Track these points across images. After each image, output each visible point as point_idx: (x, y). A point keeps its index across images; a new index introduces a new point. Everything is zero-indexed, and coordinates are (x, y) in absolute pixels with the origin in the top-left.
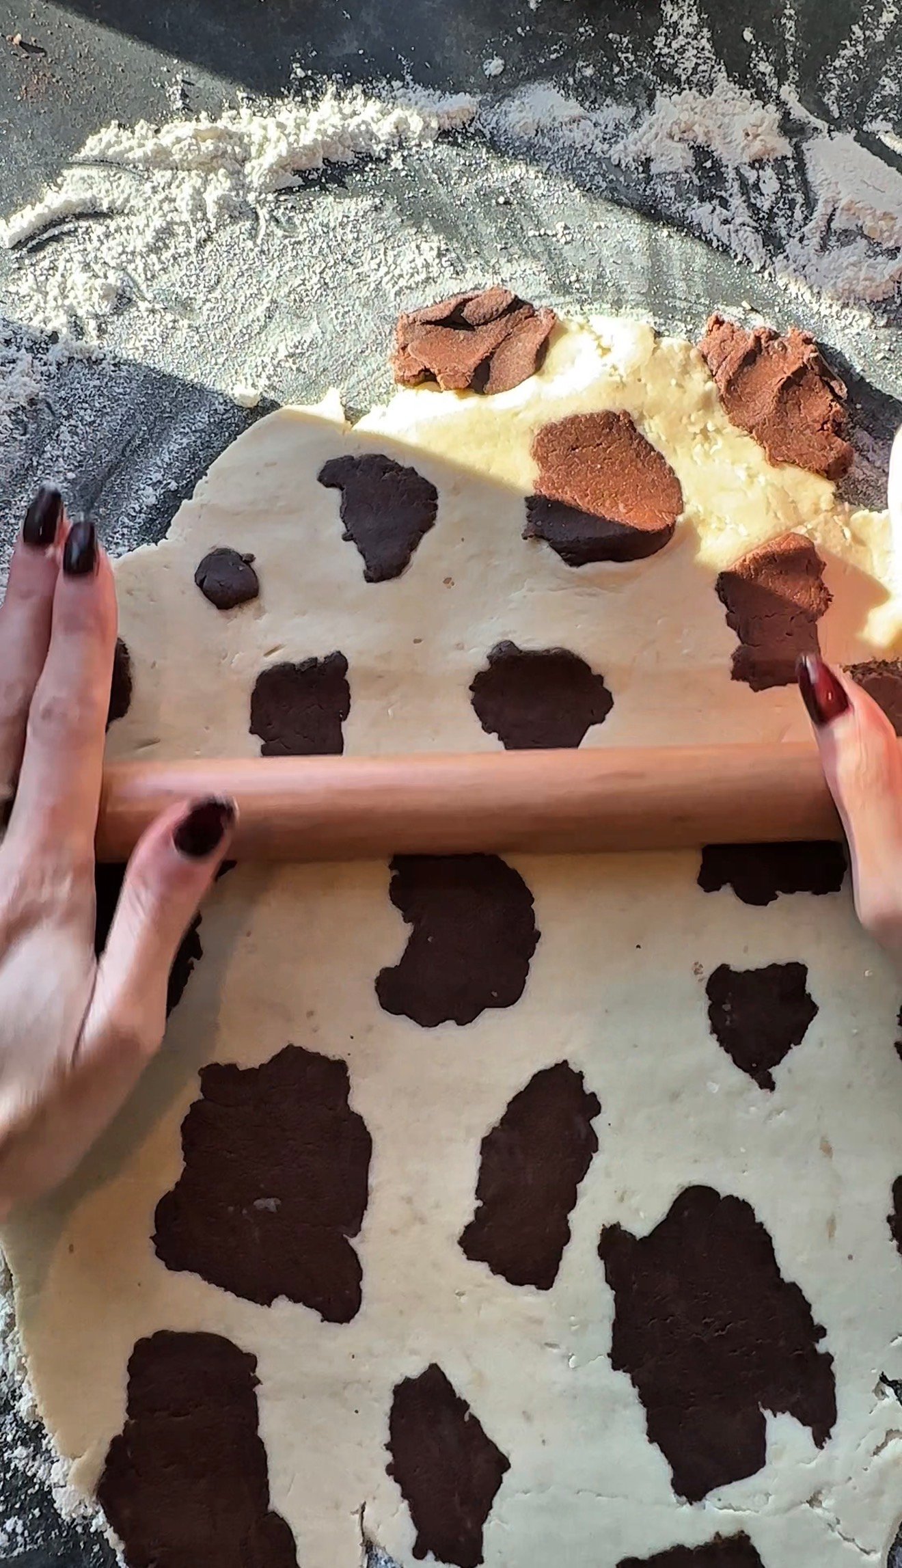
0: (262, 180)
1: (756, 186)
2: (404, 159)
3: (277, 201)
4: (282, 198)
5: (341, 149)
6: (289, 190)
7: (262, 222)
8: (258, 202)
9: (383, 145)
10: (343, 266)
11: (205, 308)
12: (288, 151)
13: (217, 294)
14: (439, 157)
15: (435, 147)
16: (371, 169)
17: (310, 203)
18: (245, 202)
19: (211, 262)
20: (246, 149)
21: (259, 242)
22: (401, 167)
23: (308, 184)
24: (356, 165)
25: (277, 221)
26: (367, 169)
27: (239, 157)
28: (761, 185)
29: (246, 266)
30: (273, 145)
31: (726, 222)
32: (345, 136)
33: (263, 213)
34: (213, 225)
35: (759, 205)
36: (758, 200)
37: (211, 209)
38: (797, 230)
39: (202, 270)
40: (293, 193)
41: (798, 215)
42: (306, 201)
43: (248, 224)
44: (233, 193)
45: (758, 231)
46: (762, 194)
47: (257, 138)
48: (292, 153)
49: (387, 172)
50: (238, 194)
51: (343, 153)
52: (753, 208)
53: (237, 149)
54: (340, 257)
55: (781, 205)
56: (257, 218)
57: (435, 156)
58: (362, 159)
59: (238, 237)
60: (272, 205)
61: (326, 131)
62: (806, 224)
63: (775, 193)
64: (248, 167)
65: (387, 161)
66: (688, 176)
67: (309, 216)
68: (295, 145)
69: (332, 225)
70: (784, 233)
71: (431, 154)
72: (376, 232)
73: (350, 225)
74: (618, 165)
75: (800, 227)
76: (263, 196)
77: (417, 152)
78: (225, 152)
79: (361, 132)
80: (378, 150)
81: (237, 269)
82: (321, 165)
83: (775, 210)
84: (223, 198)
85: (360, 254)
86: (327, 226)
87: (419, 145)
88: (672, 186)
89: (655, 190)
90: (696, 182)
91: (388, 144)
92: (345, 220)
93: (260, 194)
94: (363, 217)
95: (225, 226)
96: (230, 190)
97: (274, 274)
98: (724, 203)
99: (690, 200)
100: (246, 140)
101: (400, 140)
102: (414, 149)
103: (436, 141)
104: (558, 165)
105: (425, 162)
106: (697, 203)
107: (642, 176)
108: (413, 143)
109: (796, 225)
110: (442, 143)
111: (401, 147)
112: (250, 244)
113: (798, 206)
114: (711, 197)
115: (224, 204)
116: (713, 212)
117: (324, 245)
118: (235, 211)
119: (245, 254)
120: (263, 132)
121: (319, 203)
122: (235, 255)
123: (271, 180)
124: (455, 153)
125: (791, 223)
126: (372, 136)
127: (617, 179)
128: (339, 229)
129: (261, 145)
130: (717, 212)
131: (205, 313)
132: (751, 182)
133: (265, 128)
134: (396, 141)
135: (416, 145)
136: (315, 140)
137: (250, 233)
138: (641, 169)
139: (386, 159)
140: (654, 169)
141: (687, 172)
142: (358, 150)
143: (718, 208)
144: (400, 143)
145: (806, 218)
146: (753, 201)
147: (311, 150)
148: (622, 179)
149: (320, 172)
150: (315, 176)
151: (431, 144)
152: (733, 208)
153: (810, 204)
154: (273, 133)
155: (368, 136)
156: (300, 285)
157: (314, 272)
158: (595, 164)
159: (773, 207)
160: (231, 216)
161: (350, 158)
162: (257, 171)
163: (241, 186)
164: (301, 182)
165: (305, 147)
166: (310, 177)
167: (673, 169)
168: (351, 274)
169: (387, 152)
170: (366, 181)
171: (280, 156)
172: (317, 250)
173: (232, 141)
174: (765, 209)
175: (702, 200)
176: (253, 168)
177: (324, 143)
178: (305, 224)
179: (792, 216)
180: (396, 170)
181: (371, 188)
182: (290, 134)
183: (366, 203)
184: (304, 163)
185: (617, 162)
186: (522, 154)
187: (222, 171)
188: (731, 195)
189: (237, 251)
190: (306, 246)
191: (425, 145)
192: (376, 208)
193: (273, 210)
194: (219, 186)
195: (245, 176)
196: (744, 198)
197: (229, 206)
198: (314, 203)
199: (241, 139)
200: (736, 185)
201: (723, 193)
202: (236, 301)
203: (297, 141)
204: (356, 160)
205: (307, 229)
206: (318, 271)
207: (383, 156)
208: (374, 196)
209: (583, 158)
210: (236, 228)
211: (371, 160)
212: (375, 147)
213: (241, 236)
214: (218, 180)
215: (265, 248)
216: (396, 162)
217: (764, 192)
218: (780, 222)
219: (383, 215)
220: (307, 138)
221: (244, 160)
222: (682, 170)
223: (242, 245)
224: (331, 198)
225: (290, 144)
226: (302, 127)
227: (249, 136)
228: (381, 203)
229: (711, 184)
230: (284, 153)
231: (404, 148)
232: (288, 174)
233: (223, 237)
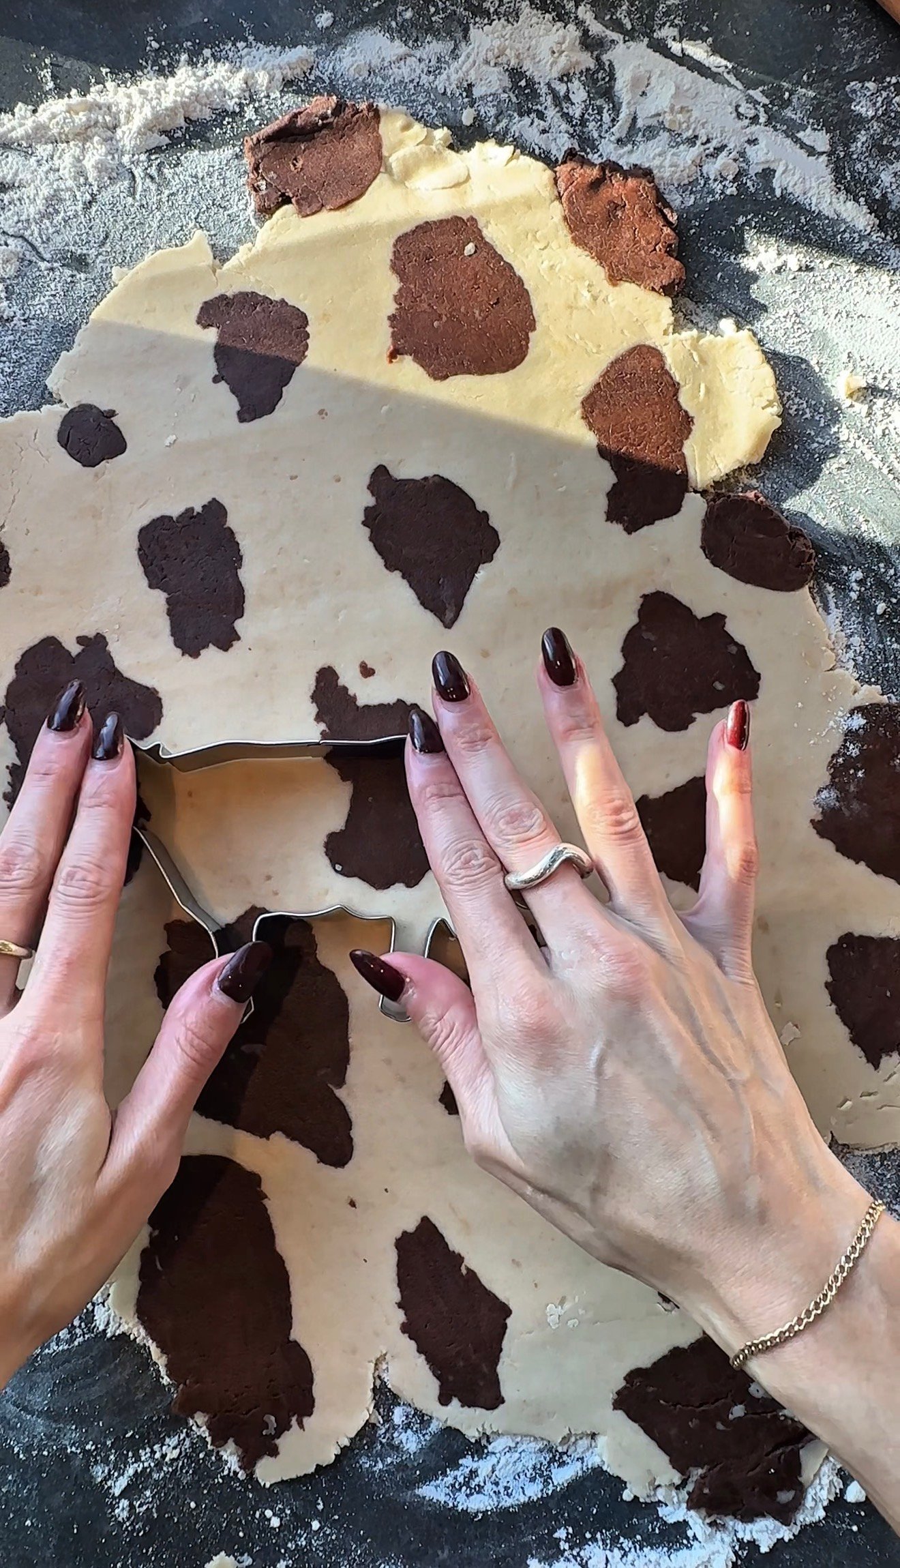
0: (133, 142)
1: (567, 97)
2: (256, 110)
3: (150, 160)
4: (153, 157)
5: (199, 107)
6: (158, 150)
7: (138, 180)
8: (133, 163)
9: (237, 100)
10: (214, 209)
11: (98, 261)
12: (153, 114)
13: (107, 247)
14: (286, 105)
15: (282, 97)
16: (229, 123)
17: (178, 158)
18: (121, 164)
19: (98, 221)
20: (116, 117)
21: (138, 197)
22: (254, 117)
23: (174, 143)
24: (214, 120)
25: (152, 178)
26: (225, 123)
27: (110, 125)
28: (571, 96)
29: (130, 220)
30: (138, 110)
31: (544, 131)
32: (201, 95)
33: (138, 172)
34: (95, 188)
35: (571, 113)
36: (570, 109)
37: (92, 175)
38: (607, 132)
39: (90, 228)
40: (163, 152)
41: (606, 117)
42: (175, 157)
43: (126, 183)
44: (110, 157)
45: (573, 137)
46: (573, 104)
47: (123, 105)
48: (156, 116)
49: (242, 124)
50: (114, 158)
51: (201, 110)
52: (567, 117)
53: (108, 118)
54: (211, 203)
55: (590, 111)
56: (134, 176)
57: (283, 104)
58: (219, 114)
59: (119, 196)
60: (145, 164)
61: (183, 92)
62: (614, 126)
63: (585, 101)
64: (119, 131)
65: (241, 113)
66: (506, 95)
67: (180, 169)
68: (158, 108)
69: (200, 175)
70: (596, 135)
71: (279, 102)
72: (240, 177)
73: (217, 173)
74: (444, 93)
75: (610, 128)
76: (136, 157)
77: (267, 103)
78: (96, 122)
79: (215, 91)
80: (231, 105)
81: (122, 224)
82: (183, 123)
83: (586, 116)
84: (100, 162)
85: (228, 198)
86: (196, 177)
87: (268, 96)
88: (493, 106)
89: (479, 111)
90: (514, 100)
91: (240, 98)
92: (211, 169)
93: (133, 155)
94: (226, 165)
95: (106, 188)
96: (106, 155)
97: (155, 225)
98: (541, 116)
99: (510, 116)
100: (114, 109)
101: (250, 95)
102: (264, 100)
103: (282, 91)
104: (392, 100)
105: (275, 111)
106: (517, 118)
107: (466, 100)
108: (262, 95)
109: (605, 127)
110: (287, 92)
111: (252, 100)
112: (130, 200)
113: (605, 111)
114: (529, 112)
115: (101, 168)
116: (532, 124)
117: (196, 193)
118: (113, 173)
119: (127, 210)
120: (128, 100)
121: (186, 158)
122: (118, 211)
123: (141, 142)
124: (300, 99)
125: (601, 125)
126: (225, 92)
127: (445, 106)
128: (206, 178)
129: (128, 112)
130: (536, 124)
131: (99, 267)
132: (562, 94)
133: (129, 96)
134: (247, 94)
135: (265, 97)
136: (175, 102)
137: (129, 191)
138: (464, 94)
139: (240, 112)
140: (477, 92)
141: (504, 92)
142: (214, 107)
143: (536, 120)
144: (251, 97)
145: (613, 120)
146: (565, 110)
147: (172, 111)
148: (449, 105)
149: (183, 130)
150: (179, 134)
151: (278, 94)
152: (549, 119)
153: (616, 109)
154: (137, 99)
155: (221, 93)
156: (178, 231)
157: (190, 218)
158: (424, 95)
159: (583, 114)
160: (110, 178)
161: (207, 114)
162: (127, 135)
163: (115, 151)
164: (167, 141)
165: (167, 109)
166: (176, 135)
167: (493, 91)
168: (223, 217)
169: (240, 105)
170: (225, 133)
171: (146, 119)
172: (190, 199)
173: (102, 112)
174: (577, 116)
175: (521, 115)
176: (124, 133)
177: (184, 105)
178: (176, 177)
179: (601, 120)
180: (250, 120)
181: (231, 138)
182: (152, 99)
183: (228, 152)
184: (168, 124)
185: (443, 91)
186: (360, 93)
187: (96, 139)
188: (546, 108)
189: (120, 208)
190: (180, 197)
191: (273, 96)
192: (237, 156)
193: (146, 169)
194: (95, 153)
195: (118, 141)
196: (557, 109)
197: (107, 169)
198: (182, 158)
199: (109, 108)
200: (550, 98)
201: (539, 107)
202: (124, 252)
203: (159, 104)
204: (214, 116)
205: (178, 181)
206: (193, 216)
207: (237, 110)
208: (234, 146)
209: (412, 91)
210: (116, 188)
211: (227, 115)
212: (229, 102)
213: (122, 195)
214: (94, 148)
215: (145, 203)
216: (249, 113)
217: (574, 101)
218: (591, 125)
219: (244, 161)
220: (168, 101)
221: (115, 128)
222: (500, 91)
223: (122, 203)
224: (196, 152)
225: (153, 108)
226: (162, 92)
227: (117, 105)
228: (241, 150)
229: (528, 100)
230: (149, 116)
231: (255, 101)
232: (155, 135)
233: (105, 197)
